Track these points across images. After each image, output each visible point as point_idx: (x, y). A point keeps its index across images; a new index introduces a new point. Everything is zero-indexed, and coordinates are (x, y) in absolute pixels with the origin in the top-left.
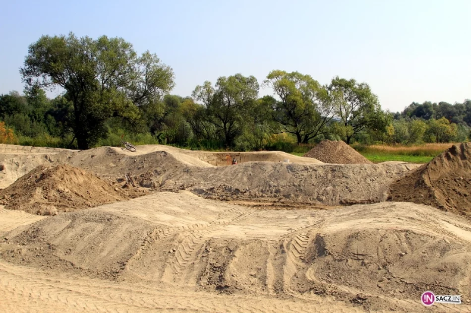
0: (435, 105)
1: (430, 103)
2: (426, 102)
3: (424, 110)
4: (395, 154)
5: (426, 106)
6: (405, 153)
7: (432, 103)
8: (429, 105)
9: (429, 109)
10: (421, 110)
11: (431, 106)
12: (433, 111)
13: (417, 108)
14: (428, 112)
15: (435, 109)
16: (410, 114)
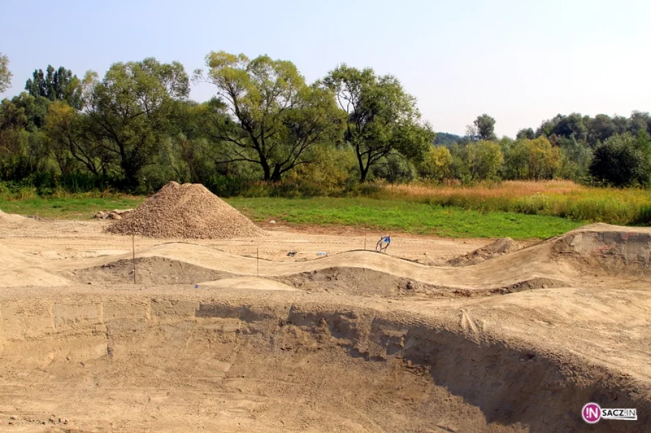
0: (586, 118)
1: (578, 115)
2: (574, 114)
3: (570, 126)
4: (417, 202)
5: (573, 120)
6: (432, 200)
7: (583, 116)
8: (576, 118)
9: (576, 124)
10: (565, 125)
11: (580, 120)
12: (583, 127)
13: (560, 123)
14: (576, 128)
15: (586, 125)
16: (548, 132)
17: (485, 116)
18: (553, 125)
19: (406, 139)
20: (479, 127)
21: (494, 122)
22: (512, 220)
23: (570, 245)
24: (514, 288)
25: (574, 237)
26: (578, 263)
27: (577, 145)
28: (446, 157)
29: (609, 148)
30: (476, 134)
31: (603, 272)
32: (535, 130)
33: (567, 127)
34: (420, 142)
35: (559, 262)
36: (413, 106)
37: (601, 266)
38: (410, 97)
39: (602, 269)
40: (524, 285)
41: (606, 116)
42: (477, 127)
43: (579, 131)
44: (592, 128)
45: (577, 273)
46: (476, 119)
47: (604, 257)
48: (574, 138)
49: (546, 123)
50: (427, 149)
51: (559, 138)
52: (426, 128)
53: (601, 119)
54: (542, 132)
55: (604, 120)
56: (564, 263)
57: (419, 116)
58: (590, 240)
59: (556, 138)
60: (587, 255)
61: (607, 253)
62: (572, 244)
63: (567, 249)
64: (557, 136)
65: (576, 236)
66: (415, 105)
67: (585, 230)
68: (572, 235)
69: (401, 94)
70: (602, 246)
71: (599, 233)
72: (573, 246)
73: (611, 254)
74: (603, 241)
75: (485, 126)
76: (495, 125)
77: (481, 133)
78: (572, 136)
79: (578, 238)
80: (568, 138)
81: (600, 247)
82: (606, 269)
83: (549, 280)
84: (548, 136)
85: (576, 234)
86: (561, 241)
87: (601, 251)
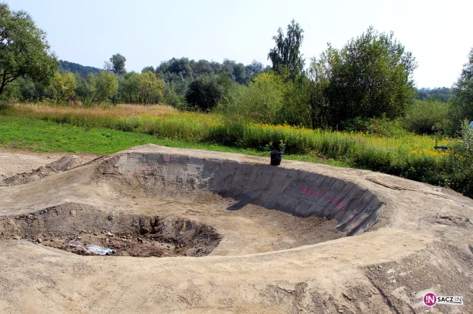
0: (192, 62)
1: (187, 59)
2: (183, 58)
3: (180, 66)
5: (183, 62)
7: (190, 60)
8: (185, 61)
9: (185, 66)
10: (177, 66)
11: (187, 63)
12: (190, 68)
13: (174, 64)
14: (184, 69)
15: (192, 67)
16: (165, 70)
17: (118, 55)
18: (169, 65)
19: (33, 66)
20: (114, 63)
21: (125, 60)
22: (107, 136)
23: (114, 166)
24: (40, 214)
25: (119, 158)
26: (119, 184)
27: (183, 80)
28: (71, 82)
29: (200, 82)
30: (111, 69)
31: (143, 194)
32: (155, 68)
33: (179, 68)
34: (46, 69)
35: (100, 184)
36: (43, 39)
37: (142, 187)
38: (41, 31)
39: (142, 190)
40: (51, 211)
41: (207, 61)
42: (112, 63)
43: (187, 71)
44: (196, 69)
45: (115, 195)
46: (111, 57)
47: (146, 178)
48: (182, 76)
49: (164, 64)
50: (52, 75)
51: (172, 75)
52: (52, 58)
53: (202, 63)
54: (160, 70)
55: (204, 64)
56: (104, 185)
57: (48, 47)
58: (133, 161)
59: (170, 75)
60: (129, 176)
61: (149, 175)
62: (116, 165)
63: (111, 170)
64: (171, 73)
65: (121, 158)
66: (45, 38)
67: (130, 151)
68: (117, 156)
69: (33, 28)
70: (145, 168)
71: (143, 155)
72: (117, 167)
73: (152, 174)
74: (147, 162)
75: (118, 63)
76: (125, 63)
77: (115, 67)
78: (181, 73)
79: (123, 160)
80: (178, 75)
81: (143, 169)
82: (146, 190)
83: (79, 204)
84: (164, 73)
85: (121, 156)
86: (107, 162)
87: (143, 171)
